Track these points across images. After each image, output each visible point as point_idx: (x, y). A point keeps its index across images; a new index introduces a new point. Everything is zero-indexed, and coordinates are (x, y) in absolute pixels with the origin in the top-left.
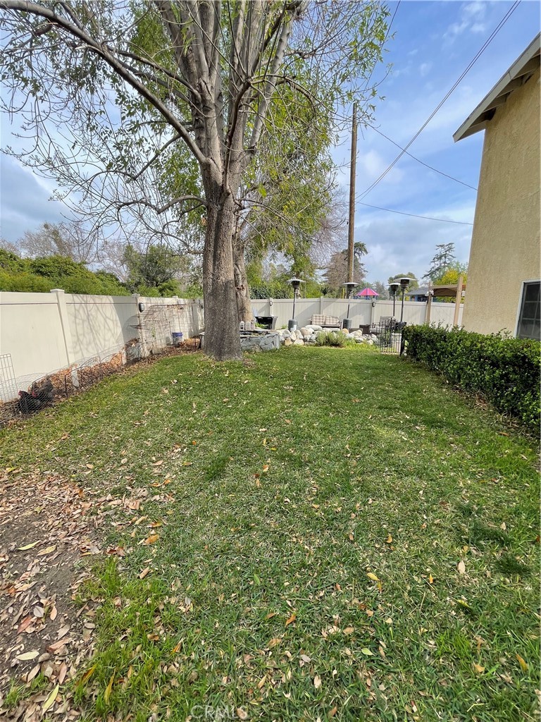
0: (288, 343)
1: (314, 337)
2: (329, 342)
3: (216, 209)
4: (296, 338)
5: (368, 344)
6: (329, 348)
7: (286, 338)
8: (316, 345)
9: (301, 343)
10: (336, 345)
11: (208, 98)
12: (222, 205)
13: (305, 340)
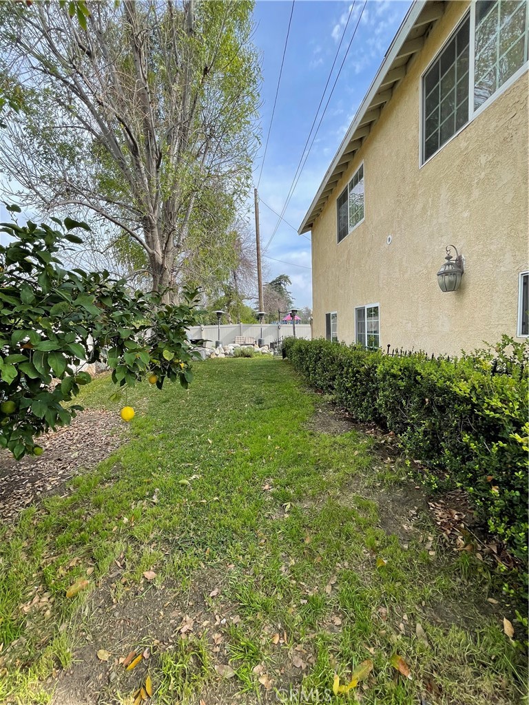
0: (213, 356)
1: (233, 351)
2: (244, 355)
3: (159, 277)
4: (220, 353)
5: (270, 355)
6: (243, 358)
7: (212, 353)
8: (234, 357)
9: (223, 356)
10: (248, 356)
11: (153, 222)
12: (162, 274)
13: (226, 354)
